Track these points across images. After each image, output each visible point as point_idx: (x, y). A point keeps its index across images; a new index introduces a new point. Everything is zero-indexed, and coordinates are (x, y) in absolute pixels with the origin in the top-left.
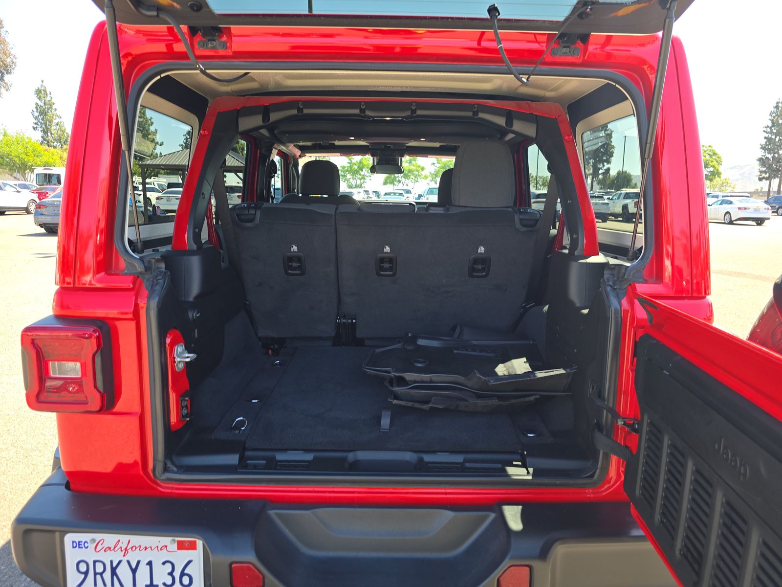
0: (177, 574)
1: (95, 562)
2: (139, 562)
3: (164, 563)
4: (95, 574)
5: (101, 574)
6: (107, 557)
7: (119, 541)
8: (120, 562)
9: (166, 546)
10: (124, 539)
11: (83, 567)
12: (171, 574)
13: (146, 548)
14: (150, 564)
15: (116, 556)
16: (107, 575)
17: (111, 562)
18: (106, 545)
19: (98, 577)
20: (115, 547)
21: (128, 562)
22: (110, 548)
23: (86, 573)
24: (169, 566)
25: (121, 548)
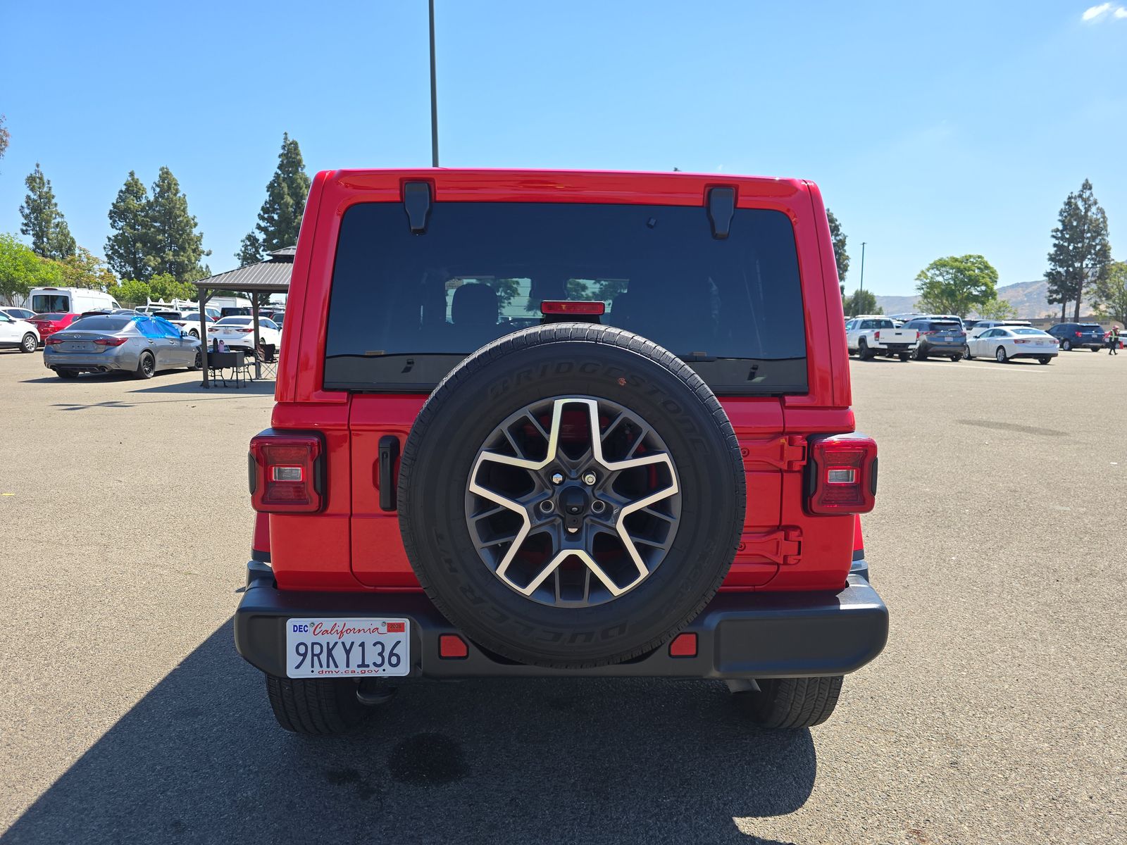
0: (386, 654)
1: (313, 644)
2: (353, 643)
3: (375, 645)
4: (313, 655)
5: (318, 656)
6: (323, 640)
7: (336, 624)
8: (336, 643)
9: (377, 629)
10: (340, 622)
11: (302, 649)
12: (381, 654)
13: (359, 631)
14: (362, 645)
15: (333, 639)
16: (324, 657)
17: (328, 643)
18: (323, 628)
19: (316, 658)
20: (332, 630)
21: (343, 643)
22: (327, 631)
23: (305, 655)
24: (379, 647)
25: (337, 630)
